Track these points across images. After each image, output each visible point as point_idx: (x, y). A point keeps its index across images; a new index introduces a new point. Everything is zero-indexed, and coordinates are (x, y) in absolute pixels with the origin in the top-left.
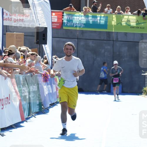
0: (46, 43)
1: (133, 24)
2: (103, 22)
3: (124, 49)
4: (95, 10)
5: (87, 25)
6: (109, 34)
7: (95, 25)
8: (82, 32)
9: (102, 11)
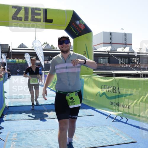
0: (6, 66)
1: (21, 61)
2: (15, 61)
3: (20, 67)
4: (13, 59)
5: (12, 62)
6: (16, 64)
7: (13, 62)
8: (11, 63)
9: (15, 59)
